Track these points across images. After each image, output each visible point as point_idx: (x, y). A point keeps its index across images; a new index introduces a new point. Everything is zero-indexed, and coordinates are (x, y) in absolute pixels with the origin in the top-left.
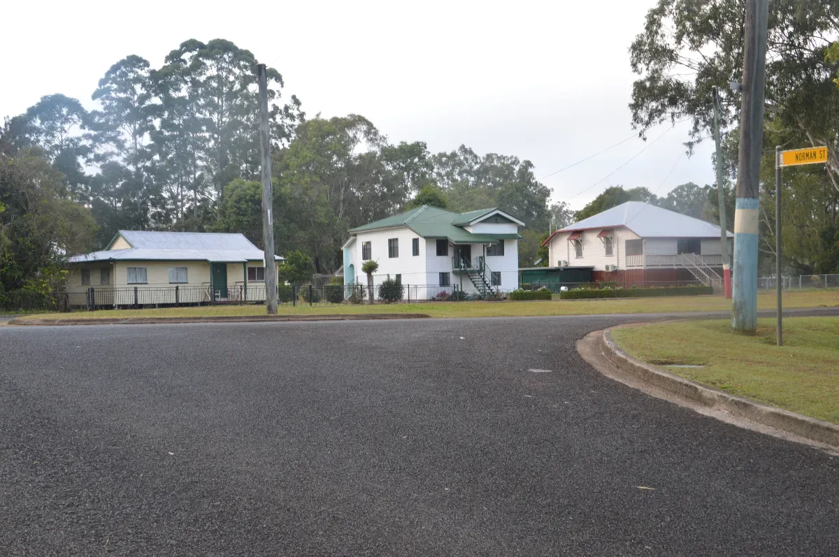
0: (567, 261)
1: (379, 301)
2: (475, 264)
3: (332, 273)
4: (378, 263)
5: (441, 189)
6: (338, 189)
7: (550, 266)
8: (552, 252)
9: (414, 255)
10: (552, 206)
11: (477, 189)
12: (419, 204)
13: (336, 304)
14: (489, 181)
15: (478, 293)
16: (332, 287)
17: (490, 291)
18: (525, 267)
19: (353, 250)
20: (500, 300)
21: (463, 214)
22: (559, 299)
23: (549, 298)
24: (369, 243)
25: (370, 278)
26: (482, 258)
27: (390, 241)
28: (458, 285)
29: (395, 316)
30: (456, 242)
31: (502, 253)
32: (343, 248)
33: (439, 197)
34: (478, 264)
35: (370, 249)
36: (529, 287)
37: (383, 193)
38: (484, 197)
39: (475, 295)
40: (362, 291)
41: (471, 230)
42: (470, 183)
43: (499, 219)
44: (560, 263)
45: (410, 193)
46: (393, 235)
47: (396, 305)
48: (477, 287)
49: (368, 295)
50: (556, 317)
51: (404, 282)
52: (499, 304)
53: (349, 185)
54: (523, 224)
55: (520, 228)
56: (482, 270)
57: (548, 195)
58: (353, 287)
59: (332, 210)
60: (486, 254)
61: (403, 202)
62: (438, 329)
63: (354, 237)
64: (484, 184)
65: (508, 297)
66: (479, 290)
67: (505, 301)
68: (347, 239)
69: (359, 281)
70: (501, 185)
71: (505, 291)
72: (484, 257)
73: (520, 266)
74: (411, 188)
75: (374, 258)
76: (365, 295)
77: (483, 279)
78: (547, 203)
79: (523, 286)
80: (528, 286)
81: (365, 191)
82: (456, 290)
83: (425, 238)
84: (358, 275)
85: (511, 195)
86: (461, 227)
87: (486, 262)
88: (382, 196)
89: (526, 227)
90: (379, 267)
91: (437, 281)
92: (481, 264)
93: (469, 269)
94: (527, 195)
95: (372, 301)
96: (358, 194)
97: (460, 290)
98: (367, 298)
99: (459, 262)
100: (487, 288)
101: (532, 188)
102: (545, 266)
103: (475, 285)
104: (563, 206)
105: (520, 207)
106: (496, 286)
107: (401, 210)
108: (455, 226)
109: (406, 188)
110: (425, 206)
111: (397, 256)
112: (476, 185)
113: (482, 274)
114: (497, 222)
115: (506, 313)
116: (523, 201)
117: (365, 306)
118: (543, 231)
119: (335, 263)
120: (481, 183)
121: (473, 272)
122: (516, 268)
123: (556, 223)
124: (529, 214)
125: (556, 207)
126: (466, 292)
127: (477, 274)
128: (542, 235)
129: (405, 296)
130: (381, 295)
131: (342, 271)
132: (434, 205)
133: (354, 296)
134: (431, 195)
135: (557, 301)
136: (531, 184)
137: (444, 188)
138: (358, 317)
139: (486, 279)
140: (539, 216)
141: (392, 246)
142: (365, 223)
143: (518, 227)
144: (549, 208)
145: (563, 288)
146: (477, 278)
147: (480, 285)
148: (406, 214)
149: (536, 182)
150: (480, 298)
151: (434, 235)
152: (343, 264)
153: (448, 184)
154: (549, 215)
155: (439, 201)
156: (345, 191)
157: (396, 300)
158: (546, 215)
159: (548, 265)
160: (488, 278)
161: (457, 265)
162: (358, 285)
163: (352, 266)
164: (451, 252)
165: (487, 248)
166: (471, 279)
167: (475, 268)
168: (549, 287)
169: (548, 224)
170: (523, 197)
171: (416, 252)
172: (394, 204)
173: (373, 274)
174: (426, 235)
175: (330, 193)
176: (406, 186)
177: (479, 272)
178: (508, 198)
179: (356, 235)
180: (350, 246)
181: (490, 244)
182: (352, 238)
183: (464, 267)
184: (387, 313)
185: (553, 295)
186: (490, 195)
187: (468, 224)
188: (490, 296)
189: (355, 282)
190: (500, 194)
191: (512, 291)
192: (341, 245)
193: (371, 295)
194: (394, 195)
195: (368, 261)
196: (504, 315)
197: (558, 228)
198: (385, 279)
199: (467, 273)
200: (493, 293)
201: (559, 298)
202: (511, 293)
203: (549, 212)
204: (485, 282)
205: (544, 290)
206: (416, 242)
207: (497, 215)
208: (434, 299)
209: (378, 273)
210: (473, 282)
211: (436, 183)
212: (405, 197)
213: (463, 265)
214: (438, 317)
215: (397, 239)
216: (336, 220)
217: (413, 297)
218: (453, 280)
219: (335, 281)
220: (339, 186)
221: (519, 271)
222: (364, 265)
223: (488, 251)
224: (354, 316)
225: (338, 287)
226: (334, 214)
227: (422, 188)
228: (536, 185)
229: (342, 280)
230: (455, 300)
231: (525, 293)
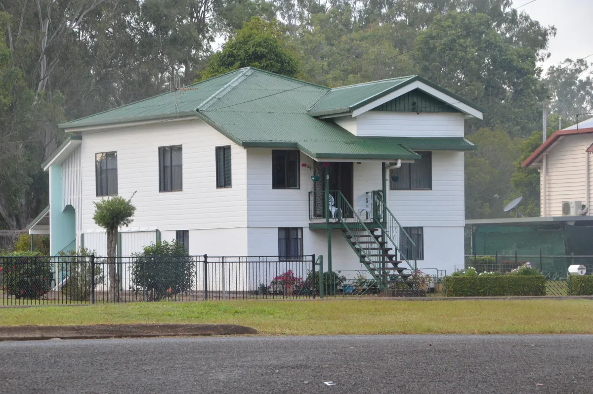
0: (584, 201)
1: (136, 293)
2: (362, 208)
3: (19, 227)
4: (133, 203)
5: (284, 29)
6: (33, 23)
7: (542, 214)
8: (548, 182)
9: (219, 186)
10: (552, 71)
11: (369, 31)
12: (231, 64)
13: (27, 302)
14: (400, 11)
15: (369, 277)
16: (21, 261)
17: (397, 273)
18: (482, 217)
19: (72, 170)
20: (421, 294)
21: (333, 90)
22: (565, 295)
23: (538, 291)
24: (111, 156)
25: (114, 239)
26: (379, 196)
27: (163, 151)
28: (321, 258)
29: (172, 330)
30: (319, 156)
31: (427, 184)
32: (49, 167)
33: (279, 50)
34: (370, 209)
35: (115, 170)
36: (489, 265)
37: (145, 34)
38: (387, 49)
39: (361, 281)
40: (94, 270)
41: (353, 129)
42: (355, 15)
43: (420, 103)
44: (566, 207)
45: (212, 39)
46: (169, 137)
47: (175, 304)
48: (368, 264)
49: (107, 280)
50: (556, 336)
51: (195, 249)
52: (418, 303)
53: (62, 15)
54: (479, 115)
55: (470, 124)
56: (378, 222)
57: (542, 44)
58: (72, 260)
59: (20, 73)
60: (388, 183)
61: (195, 60)
62: (274, 362)
63: (77, 142)
64: (388, 18)
65: (441, 287)
66: (372, 271)
67: (433, 296)
68: (59, 144)
69: (86, 246)
70: (428, 20)
71: (432, 273)
72: (384, 191)
73: (469, 214)
74: (213, 26)
75: (124, 193)
76: (102, 279)
77: (382, 244)
78: (538, 64)
79: (475, 263)
80: (490, 262)
81: (101, 30)
82: (317, 268)
83: (246, 145)
84: (84, 231)
85: (451, 46)
86: (331, 121)
87: (388, 205)
88: (142, 44)
89: (486, 122)
90: (136, 213)
91: (271, 246)
92: (376, 208)
93: (349, 220)
94: (490, 45)
95: (117, 294)
96: (84, 36)
97: (326, 269)
98: (104, 286)
99: (324, 205)
100: (390, 265)
101: (503, 26)
102: (530, 215)
103: (362, 257)
104: (580, 71)
105: (473, 74)
106: (412, 262)
107: (189, 80)
108: (317, 117)
109: (201, 27)
110: (247, 70)
111: (180, 188)
112: (368, 20)
113: (378, 232)
114: (415, 110)
115: (434, 325)
116: (479, 61)
117: (100, 307)
118: (526, 131)
119: (28, 203)
120: (380, 14)
121: (358, 227)
122: (460, 220)
123: (560, 112)
124: (492, 90)
125: (561, 71)
126: (340, 275)
127: (367, 233)
128: (525, 141)
129: (198, 284)
130: (139, 278)
131: (46, 222)
132: (264, 68)
133: (73, 280)
134: (259, 45)
135: (560, 298)
136: (500, 18)
137: (291, 28)
138: (80, 332)
139: (389, 245)
140: (518, 93)
141: (168, 163)
142: (103, 107)
143: (466, 121)
144: (544, 76)
145: (574, 269)
146: (366, 241)
147: (374, 259)
148: (203, 87)
149: (514, 12)
150: (373, 290)
151: (266, 138)
152: (47, 203)
153: (301, 18)
154: (543, 92)
155: (279, 58)
156: (53, 28)
157: (176, 292)
158: (537, 93)
159: (538, 213)
160: (393, 243)
161: (319, 209)
162: (84, 256)
163: (70, 210)
164: (306, 179)
165: (392, 172)
166: (353, 244)
167: (363, 219)
168: (541, 266)
169: (541, 114)
170: (480, 49)
171: (224, 179)
172: (172, 64)
173: (121, 229)
174: (248, 138)
175: (15, 30)
176: (202, 21)
177: (372, 227)
178: (443, 51)
179: (80, 138)
180: (64, 163)
181: (399, 162)
182: (69, 144)
183: (337, 215)
184: (152, 322)
185: (548, 284)
186: (400, 44)
187: (347, 115)
188: (398, 283)
189: (78, 250)
190: (426, 42)
191: (450, 273)
192: (43, 159)
193: (116, 279)
194: (174, 40)
195: (111, 198)
196: (429, 331)
197: (566, 124)
198: (150, 241)
199: (344, 231)
200: (405, 277)
201: (564, 292)
202: (447, 279)
203: (545, 82)
204: (386, 251)
205: (526, 272)
206: (223, 155)
207: (417, 92)
208: (264, 291)
209: (132, 227)
210: (358, 251)
211: (273, 14)
212: (199, 46)
213: (333, 210)
214: (273, 334)
215: (179, 148)
216: (30, 99)
217: (215, 285)
218: (311, 245)
219: (26, 246)
220: (36, 15)
221: (467, 227)
222: (99, 207)
223: (394, 179)
224: (73, 329)
225: (34, 260)
226: (23, 83)
227: (239, 27)
228: (513, 19)
229: (46, 243)
230: (315, 294)
231: (481, 279)
